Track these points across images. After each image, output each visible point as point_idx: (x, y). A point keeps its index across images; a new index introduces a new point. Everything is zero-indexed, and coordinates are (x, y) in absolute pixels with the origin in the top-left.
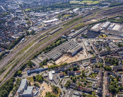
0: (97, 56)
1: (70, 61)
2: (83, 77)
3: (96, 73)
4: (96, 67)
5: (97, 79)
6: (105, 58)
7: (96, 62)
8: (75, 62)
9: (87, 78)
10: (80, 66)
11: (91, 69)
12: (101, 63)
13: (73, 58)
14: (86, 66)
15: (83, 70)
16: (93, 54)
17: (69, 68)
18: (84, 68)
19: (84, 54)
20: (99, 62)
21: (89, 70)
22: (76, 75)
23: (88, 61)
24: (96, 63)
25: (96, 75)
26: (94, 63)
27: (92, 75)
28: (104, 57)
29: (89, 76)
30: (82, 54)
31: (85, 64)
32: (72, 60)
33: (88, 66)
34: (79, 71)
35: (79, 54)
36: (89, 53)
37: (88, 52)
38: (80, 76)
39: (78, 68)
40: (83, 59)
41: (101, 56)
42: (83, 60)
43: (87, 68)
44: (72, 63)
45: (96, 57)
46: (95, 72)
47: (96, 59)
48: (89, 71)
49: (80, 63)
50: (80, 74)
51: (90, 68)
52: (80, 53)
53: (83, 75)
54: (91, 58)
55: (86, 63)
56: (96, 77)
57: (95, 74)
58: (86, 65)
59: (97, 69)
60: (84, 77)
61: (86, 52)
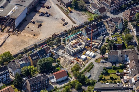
0: (103, 14)
1: (17, 45)
2: (83, 87)
3: (118, 65)
4: (114, 47)
5: (127, 82)
6: (131, 14)
7: (107, 34)
8: (36, 46)
9: (97, 86)
10: (59, 56)
11: (99, 56)
12: (121, 33)
13: (23, 33)
14: (81, 52)
15: (74, 64)
16: (86, 10)
17: (25, 68)
18: (72, 58)
19: (57, 16)
20: (116, 31)
21: (93, 60)
22: (58, 86)
23: (80, 35)
24: (107, 37)
25: (120, 71)
26: (101, 37)
27: (107, 74)
28: (128, 12)
29: (100, 79)
30: (48, 15)
31: (74, 46)
32: (23, 42)
33: (85, 49)
34: (62, 70)
35: (37, 17)
36: (73, 11)
37: (69, 5)
38: (73, 87)
39: (54, 65)
40: (58, 32)
41: (114, 12)
42: (60, 36)
43: (83, 57)
44: (26, 51)
45: (101, 18)
46: (114, 63)
47: (105, 23)
48: (95, 64)
49: (55, 47)
50: (67, 80)
51: (94, 57)
52: (42, 15)
53: (82, 80)
54: (86, 23)
55: (74, 41)
56: (122, 78)
57: (115, 69)
58: (79, 47)
59: (119, 52)
60: (86, 85)
61: (61, 8)
